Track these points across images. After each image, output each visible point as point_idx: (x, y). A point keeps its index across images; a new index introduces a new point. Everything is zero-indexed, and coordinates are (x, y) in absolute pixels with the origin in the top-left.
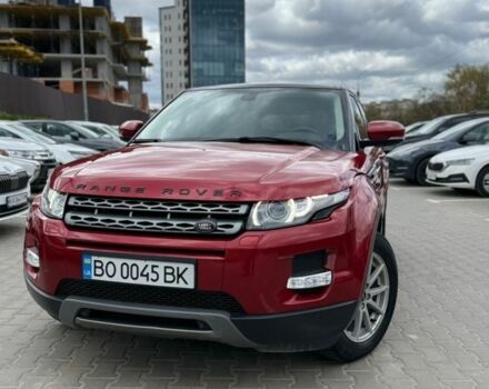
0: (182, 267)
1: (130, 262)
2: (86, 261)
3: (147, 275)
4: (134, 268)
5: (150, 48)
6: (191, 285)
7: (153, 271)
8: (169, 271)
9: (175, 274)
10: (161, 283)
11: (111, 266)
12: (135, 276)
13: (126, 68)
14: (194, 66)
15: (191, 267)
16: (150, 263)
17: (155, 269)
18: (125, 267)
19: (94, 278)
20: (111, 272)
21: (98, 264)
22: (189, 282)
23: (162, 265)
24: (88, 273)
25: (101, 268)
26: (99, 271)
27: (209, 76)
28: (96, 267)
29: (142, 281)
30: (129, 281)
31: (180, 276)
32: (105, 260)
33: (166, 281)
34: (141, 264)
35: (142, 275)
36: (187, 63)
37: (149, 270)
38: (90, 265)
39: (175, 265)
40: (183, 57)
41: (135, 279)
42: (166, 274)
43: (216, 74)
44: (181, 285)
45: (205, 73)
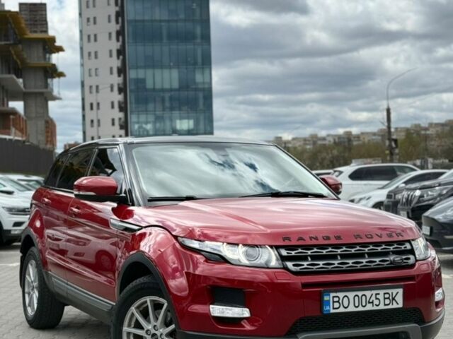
0: (395, 291)
1: (360, 294)
2: (326, 298)
3: (372, 302)
4: (364, 297)
5: (60, 49)
6: (401, 305)
7: (377, 299)
8: (387, 296)
9: (391, 298)
10: (382, 307)
11: (346, 299)
12: (364, 304)
13: (20, 81)
14: (132, 74)
15: (401, 291)
16: (374, 292)
17: (378, 296)
18: (356, 298)
19: (332, 311)
20: (346, 304)
21: (336, 299)
22: (399, 303)
23: (382, 292)
24: (328, 308)
25: (338, 302)
26: (336, 305)
27: (154, 90)
28: (334, 302)
29: (369, 307)
30: (360, 309)
31: (393, 299)
32: (341, 295)
33: (385, 305)
34: (368, 293)
35: (369, 303)
36: (122, 71)
37: (373, 298)
38: (329, 301)
39: (390, 291)
40: (116, 63)
41: (364, 306)
42: (385, 298)
43: (167, 86)
44: (395, 306)
45: (149, 85)
